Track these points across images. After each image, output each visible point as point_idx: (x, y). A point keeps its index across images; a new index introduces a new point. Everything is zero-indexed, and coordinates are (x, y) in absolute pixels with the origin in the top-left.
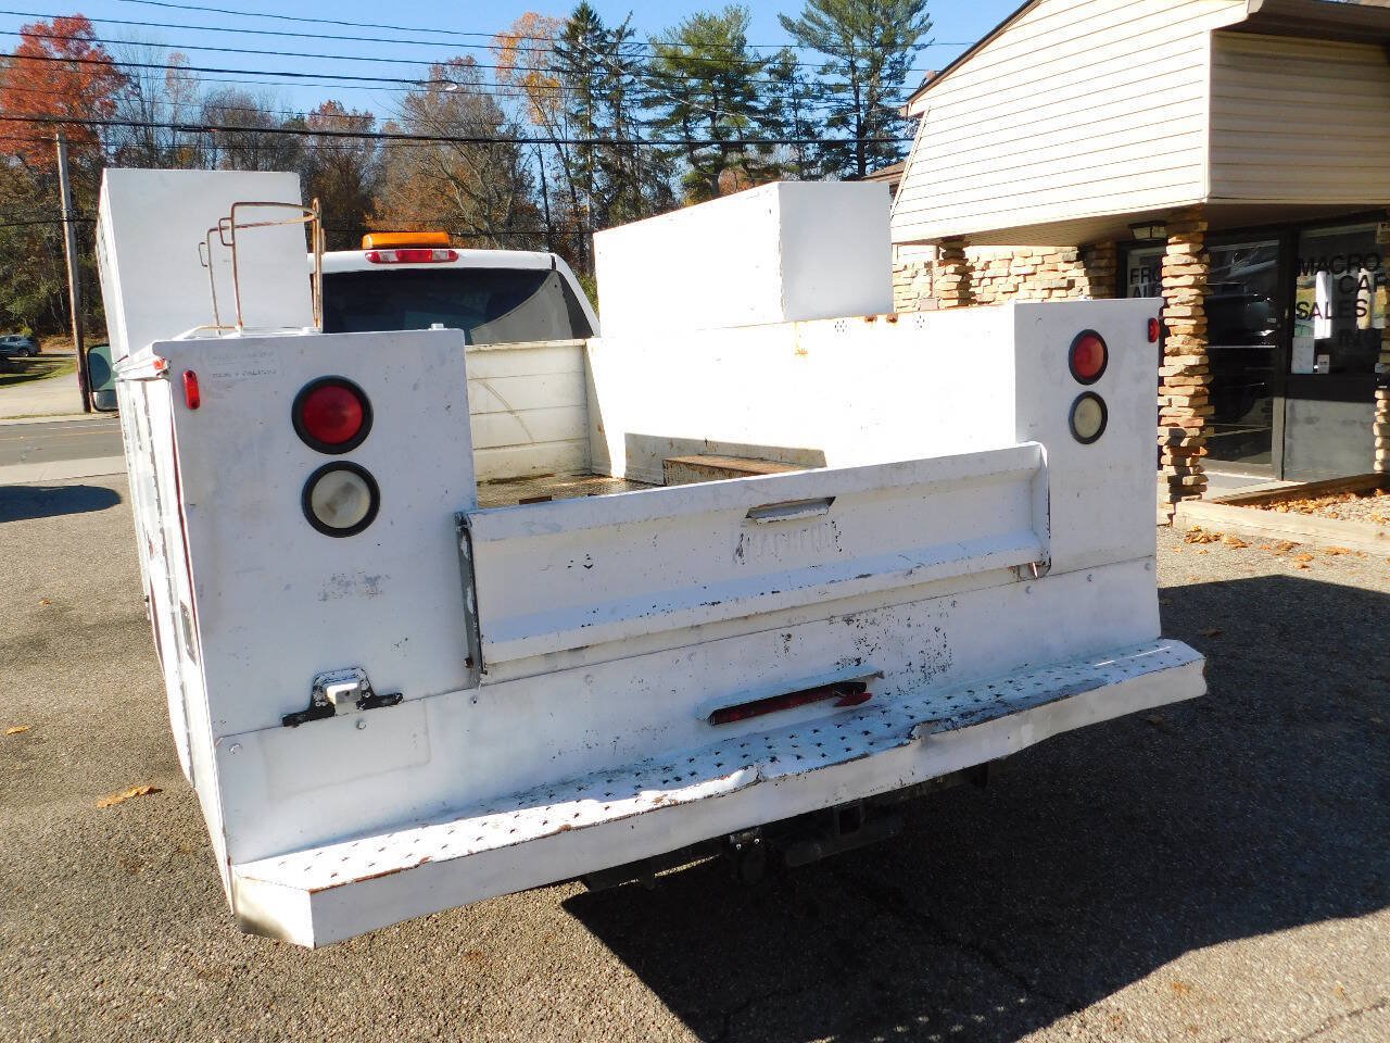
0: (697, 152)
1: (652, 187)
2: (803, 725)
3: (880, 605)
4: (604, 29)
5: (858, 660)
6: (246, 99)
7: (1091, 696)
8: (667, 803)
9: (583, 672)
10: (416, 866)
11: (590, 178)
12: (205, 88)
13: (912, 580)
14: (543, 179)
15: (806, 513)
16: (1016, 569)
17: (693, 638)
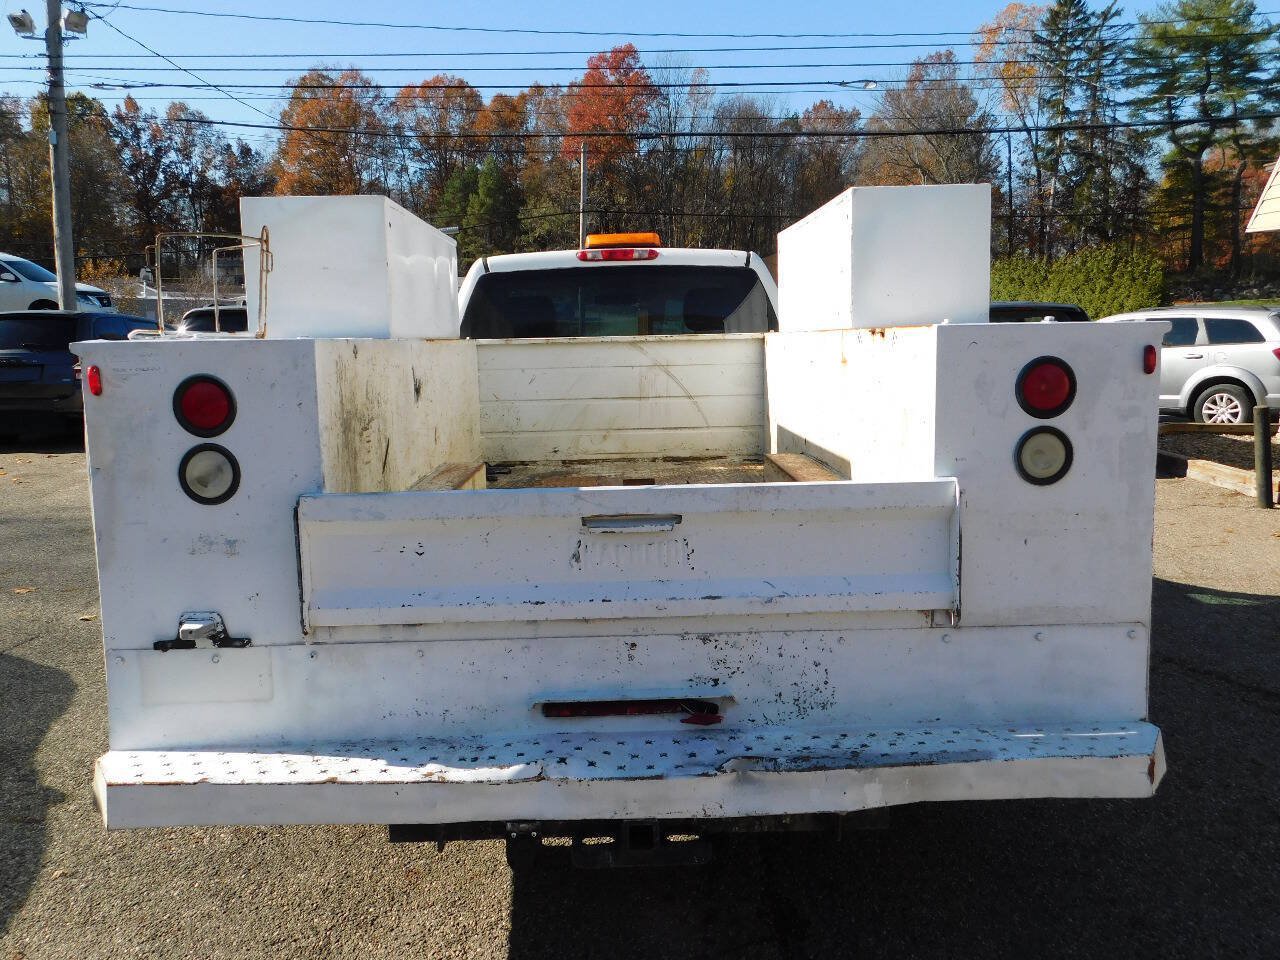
0: (1180, 131)
1: (1124, 168)
2: (635, 735)
3: (746, 629)
4: (1088, 12)
5: (716, 682)
6: (751, 106)
7: (967, 769)
8: (435, 778)
9: (415, 646)
10: (195, 784)
11: (1056, 162)
12: (717, 98)
13: (768, 609)
14: (1010, 163)
15: (647, 528)
16: (930, 614)
17: (528, 631)
